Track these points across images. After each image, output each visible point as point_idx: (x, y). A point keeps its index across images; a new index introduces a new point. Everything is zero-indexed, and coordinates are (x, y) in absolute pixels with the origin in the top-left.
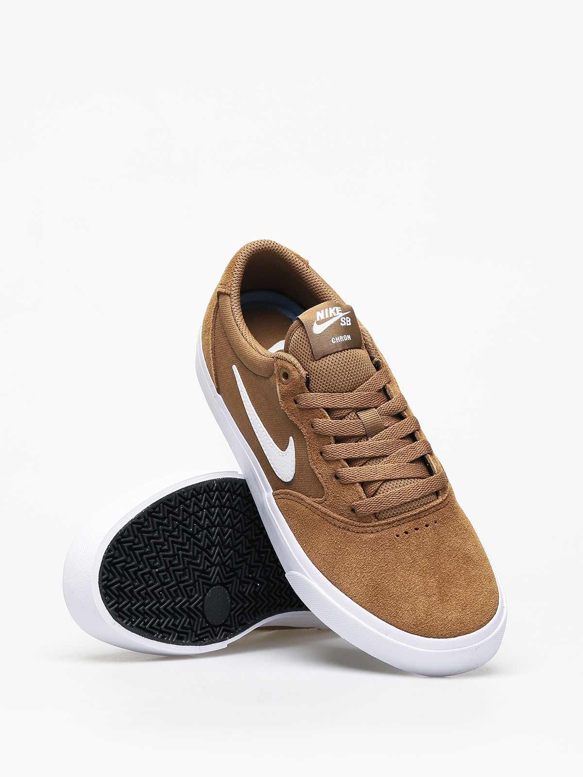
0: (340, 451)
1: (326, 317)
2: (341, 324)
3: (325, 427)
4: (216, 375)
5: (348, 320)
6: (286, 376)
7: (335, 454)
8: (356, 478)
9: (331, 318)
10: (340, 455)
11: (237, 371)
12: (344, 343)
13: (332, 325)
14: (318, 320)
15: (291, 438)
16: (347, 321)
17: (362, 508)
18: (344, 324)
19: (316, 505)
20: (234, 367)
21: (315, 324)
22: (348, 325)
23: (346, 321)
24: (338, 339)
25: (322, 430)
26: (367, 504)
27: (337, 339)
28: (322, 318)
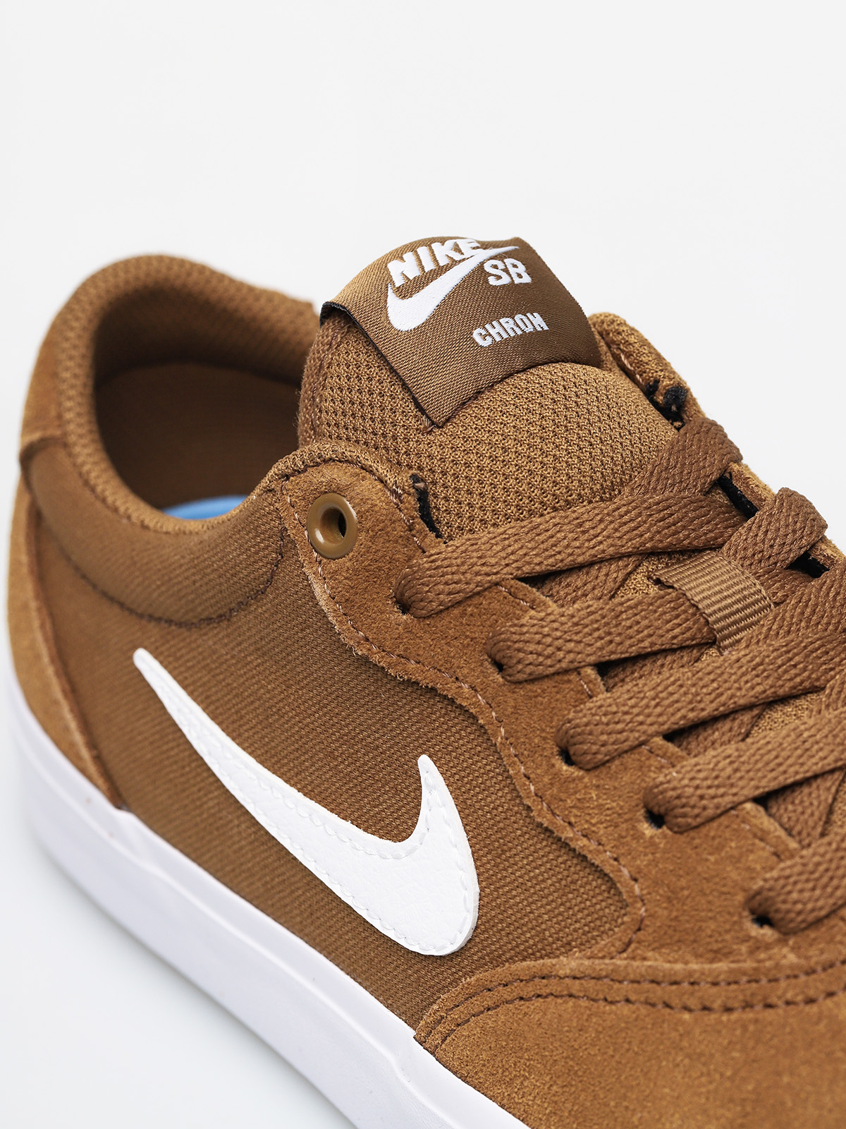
0: (635, 711)
1: (427, 270)
2: (492, 281)
3: (549, 640)
4: (98, 759)
5: (515, 266)
6: (336, 520)
7: (620, 726)
8: (732, 785)
9: (447, 268)
10: (641, 723)
11: (155, 664)
12: (526, 341)
13: (459, 287)
14: (399, 281)
15: (426, 765)
16: (512, 270)
17: (799, 886)
18: (505, 280)
19: (604, 965)
20: (145, 661)
21: (392, 299)
22: (517, 281)
23: (506, 270)
24: (498, 329)
25: (539, 654)
26: (810, 867)
27: (492, 331)
28: (413, 272)
